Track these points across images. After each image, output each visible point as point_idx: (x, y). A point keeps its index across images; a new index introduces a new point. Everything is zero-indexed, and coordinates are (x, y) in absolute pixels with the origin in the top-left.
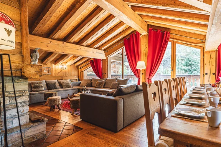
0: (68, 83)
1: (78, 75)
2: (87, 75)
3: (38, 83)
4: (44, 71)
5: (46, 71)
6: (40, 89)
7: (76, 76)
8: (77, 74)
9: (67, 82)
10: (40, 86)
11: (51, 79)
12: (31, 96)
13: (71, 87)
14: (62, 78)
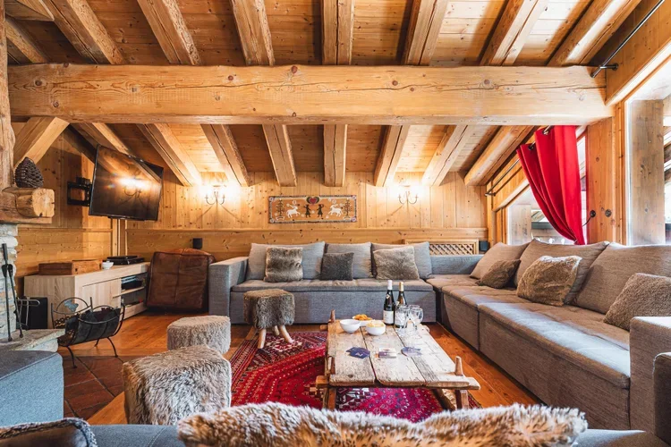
0: (400, 257)
1: (485, 225)
2: (529, 227)
3: (284, 253)
4: (332, 212)
5: (338, 211)
6: (284, 274)
7: (471, 231)
8: (479, 222)
9: (397, 253)
10: (286, 263)
11: (358, 239)
12: (235, 294)
13: (415, 279)
14: (403, 237)
